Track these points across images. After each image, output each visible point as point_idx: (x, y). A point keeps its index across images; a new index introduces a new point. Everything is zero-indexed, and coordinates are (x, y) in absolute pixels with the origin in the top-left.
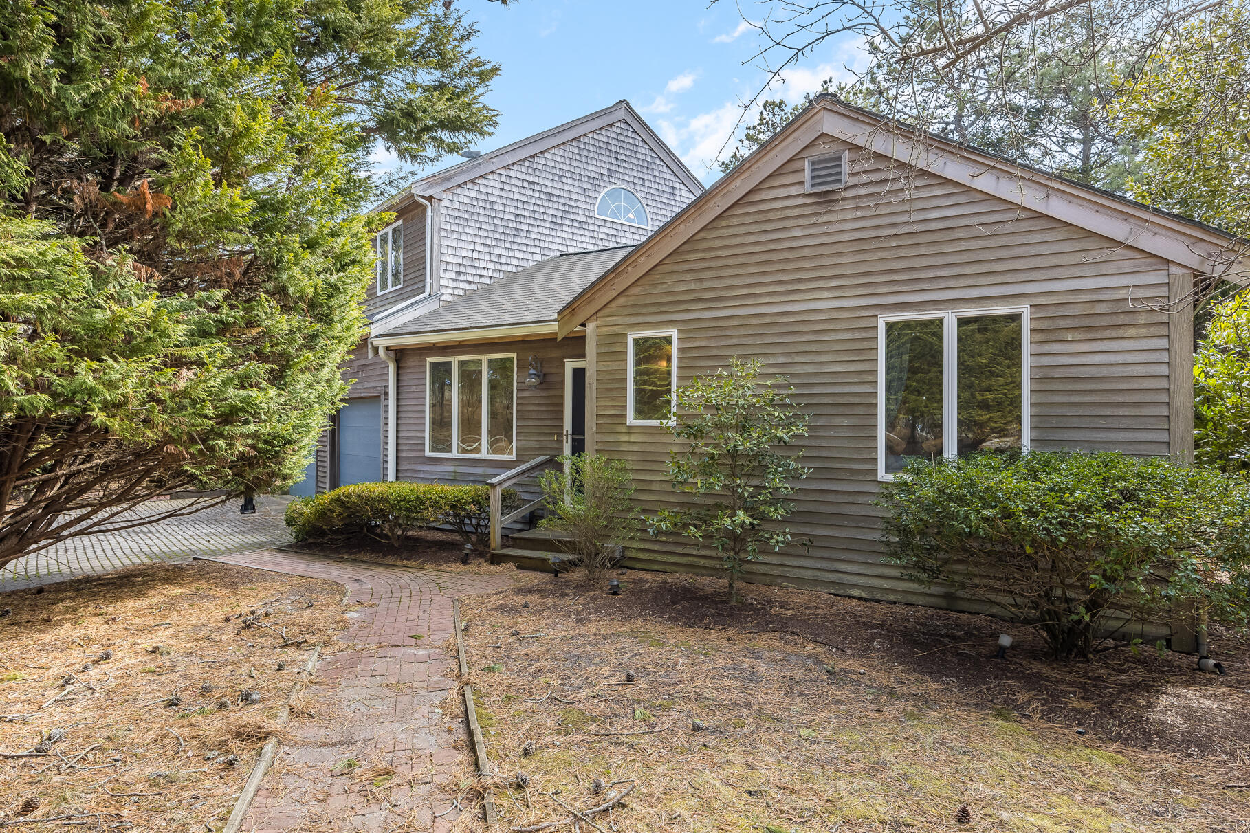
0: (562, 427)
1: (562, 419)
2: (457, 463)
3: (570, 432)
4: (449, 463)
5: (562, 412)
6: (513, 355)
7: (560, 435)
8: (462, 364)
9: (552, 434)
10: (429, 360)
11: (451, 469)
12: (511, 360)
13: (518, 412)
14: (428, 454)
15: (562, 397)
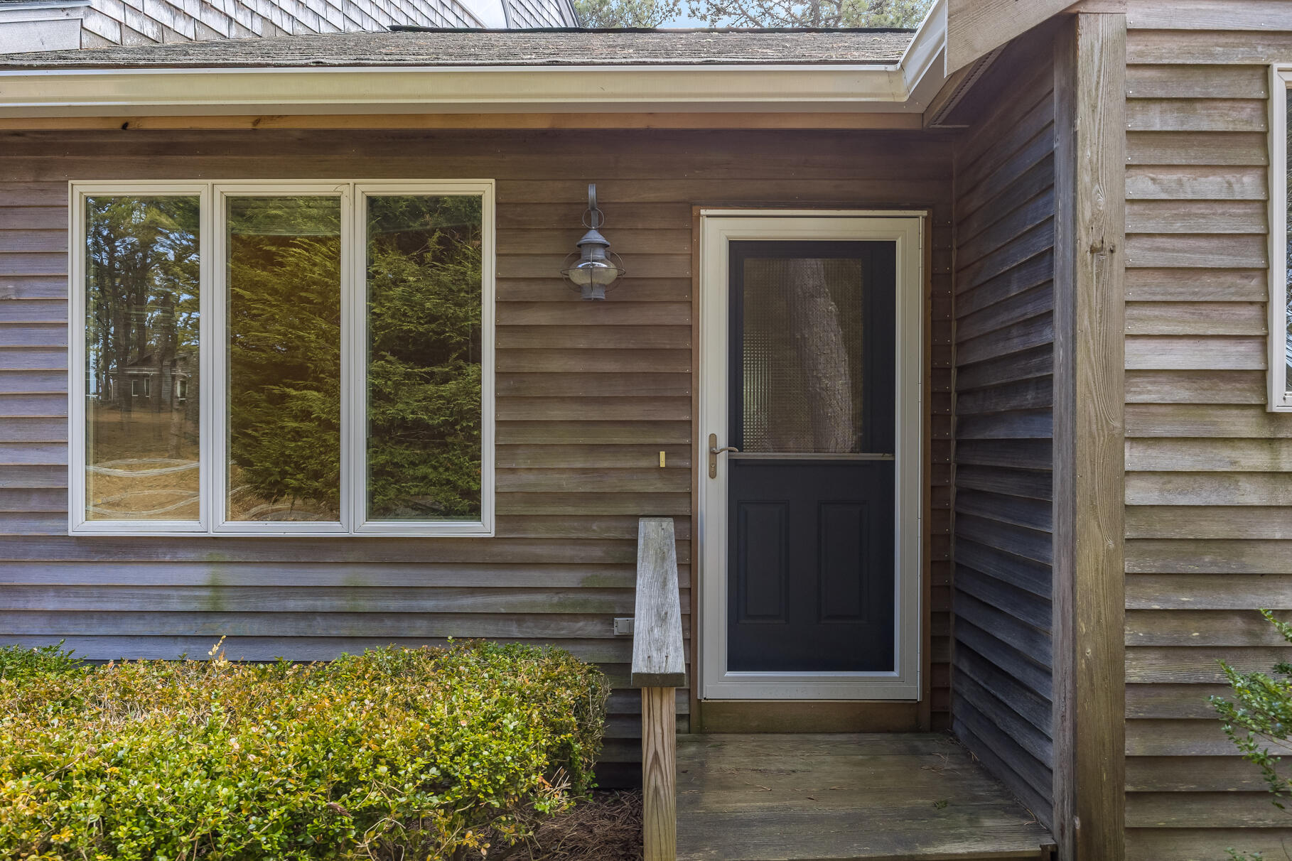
0: (689, 426)
1: (689, 401)
2: (217, 555)
3: (722, 442)
4: (183, 555)
5: (690, 378)
6: (485, 189)
7: (688, 450)
8: (237, 208)
9: (654, 449)
10: (81, 189)
11: (199, 575)
12: (474, 203)
13: (499, 375)
14: (80, 523)
15: (690, 330)
